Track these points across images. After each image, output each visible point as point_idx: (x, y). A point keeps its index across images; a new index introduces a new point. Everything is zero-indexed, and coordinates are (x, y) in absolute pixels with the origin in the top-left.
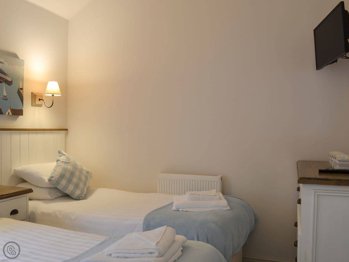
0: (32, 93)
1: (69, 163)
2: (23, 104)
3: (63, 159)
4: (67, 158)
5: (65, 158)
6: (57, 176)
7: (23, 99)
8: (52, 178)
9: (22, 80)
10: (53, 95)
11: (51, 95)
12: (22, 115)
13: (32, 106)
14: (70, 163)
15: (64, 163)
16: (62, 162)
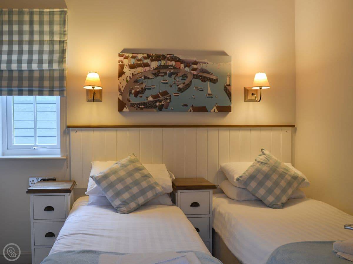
0: (244, 88)
1: (266, 164)
2: (231, 100)
3: (261, 159)
4: (266, 158)
5: (264, 158)
6: (246, 177)
7: (231, 96)
8: (241, 178)
9: (230, 76)
10: (260, 87)
11: (258, 88)
12: (231, 112)
13: (245, 102)
14: (268, 164)
15: (259, 163)
16: (258, 162)
